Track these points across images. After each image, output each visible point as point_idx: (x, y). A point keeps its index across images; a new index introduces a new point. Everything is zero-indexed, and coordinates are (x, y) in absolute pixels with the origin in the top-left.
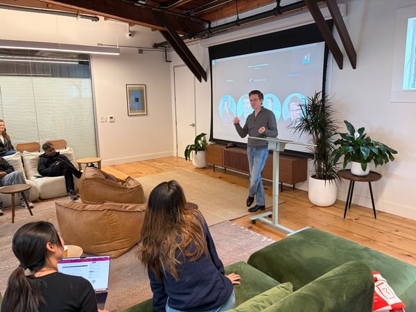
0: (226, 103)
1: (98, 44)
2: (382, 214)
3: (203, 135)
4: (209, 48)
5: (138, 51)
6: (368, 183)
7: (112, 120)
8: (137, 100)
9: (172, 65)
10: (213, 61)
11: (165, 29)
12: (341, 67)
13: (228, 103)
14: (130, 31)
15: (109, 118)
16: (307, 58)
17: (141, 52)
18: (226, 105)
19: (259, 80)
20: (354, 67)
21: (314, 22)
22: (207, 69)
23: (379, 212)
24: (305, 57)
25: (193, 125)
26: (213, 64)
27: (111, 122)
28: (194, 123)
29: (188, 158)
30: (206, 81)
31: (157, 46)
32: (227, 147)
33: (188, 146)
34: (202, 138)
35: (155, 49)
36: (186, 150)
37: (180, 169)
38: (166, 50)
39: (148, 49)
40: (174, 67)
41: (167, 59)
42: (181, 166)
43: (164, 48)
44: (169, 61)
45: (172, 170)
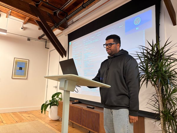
3: (61, 93)
4: (68, 35)
10: (70, 43)
14: (23, 26)
17: (29, 40)
25: (56, 87)
28: (57, 85)
29: (43, 112)
30: (66, 56)
31: (40, 38)
32: (73, 103)
33: (46, 102)
34: (60, 96)
35: (39, 40)
36: (44, 104)
37: (37, 120)
38: (46, 41)
39: (35, 39)
40: (50, 51)
41: (46, 47)
42: (41, 118)
43: (45, 40)
44: (47, 48)
45: (30, 121)
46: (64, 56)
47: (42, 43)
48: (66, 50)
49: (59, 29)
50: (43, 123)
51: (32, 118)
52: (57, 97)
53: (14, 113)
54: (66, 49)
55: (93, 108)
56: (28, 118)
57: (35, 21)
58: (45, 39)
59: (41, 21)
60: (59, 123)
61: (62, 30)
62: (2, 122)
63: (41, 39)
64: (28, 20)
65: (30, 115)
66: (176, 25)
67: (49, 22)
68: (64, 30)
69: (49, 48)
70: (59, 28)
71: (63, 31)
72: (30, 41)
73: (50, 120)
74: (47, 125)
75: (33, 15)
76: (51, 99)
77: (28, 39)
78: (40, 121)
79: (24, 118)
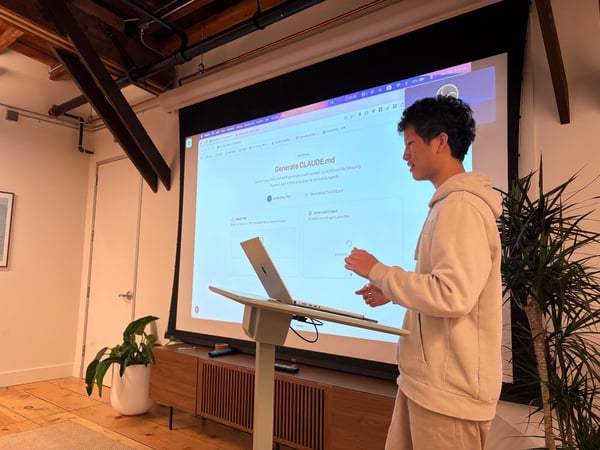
3: (151, 319)
9: (93, 159)
10: (188, 140)
17: (13, 116)
22: (173, 163)
25: (129, 296)
26: (188, 145)
28: (132, 290)
30: (168, 187)
31: (56, 112)
32: (211, 356)
33: (101, 353)
34: (148, 330)
35: (54, 120)
36: (95, 362)
37: (69, 420)
38: (82, 125)
39: (34, 115)
40: (98, 164)
41: (84, 147)
42: (80, 411)
43: (78, 121)
44: (87, 152)
45: (41, 425)
46: (161, 186)
47: (64, 130)
48: (169, 165)
49: (146, 87)
50: (97, 428)
51: (44, 413)
52: (140, 334)
55: (295, 372)
56: (30, 414)
57: (54, 51)
58: (77, 118)
59: (79, 54)
60: (154, 425)
61: (156, 92)
63: (62, 117)
64: (13, 41)
65: (29, 402)
66: (569, 122)
67: (108, 58)
68: (161, 92)
69: (92, 153)
70: (147, 85)
71: (161, 95)
72: (16, 120)
73: (117, 415)
74: (114, 436)
75: (50, 29)
76: (121, 342)
77: (9, 112)
78: (80, 421)
79: (12, 415)
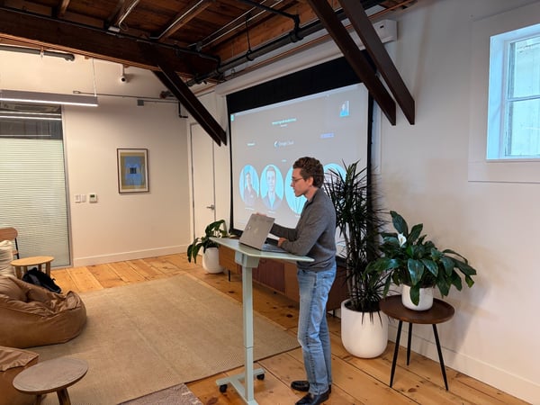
0: (247, 176)
1: (74, 92)
2: (463, 380)
3: (223, 221)
4: (227, 96)
5: (136, 103)
6: (431, 325)
7: (93, 199)
8: (133, 171)
9: (188, 122)
10: (232, 116)
11: (159, 69)
12: (393, 123)
13: (249, 178)
14: (124, 74)
15: (88, 197)
16: (345, 108)
17: (141, 103)
18: (247, 181)
19: (285, 144)
20: (412, 122)
21: (342, 55)
23: (459, 374)
24: (343, 107)
25: (213, 208)
26: (232, 119)
27: (91, 202)
28: (213, 204)
29: (192, 259)
30: (225, 144)
31: (163, 95)
33: (196, 241)
34: (221, 227)
35: (163, 100)
36: (191, 246)
37: (183, 275)
39: (152, 99)
40: (191, 125)
41: (181, 115)
42: (188, 270)
44: (184, 117)
45: (169, 276)
46: (222, 143)
48: (224, 131)
50: (195, 279)
51: (172, 271)
52: (217, 229)
53: (135, 262)
54: (225, 127)
56: (165, 271)
60: (222, 279)
62: (121, 280)
63: (168, 98)
65: (165, 265)
69: (187, 118)
72: (143, 105)
73: (207, 273)
74: (202, 283)
76: (204, 235)
77: (139, 101)
78: (188, 275)
79: (156, 271)
